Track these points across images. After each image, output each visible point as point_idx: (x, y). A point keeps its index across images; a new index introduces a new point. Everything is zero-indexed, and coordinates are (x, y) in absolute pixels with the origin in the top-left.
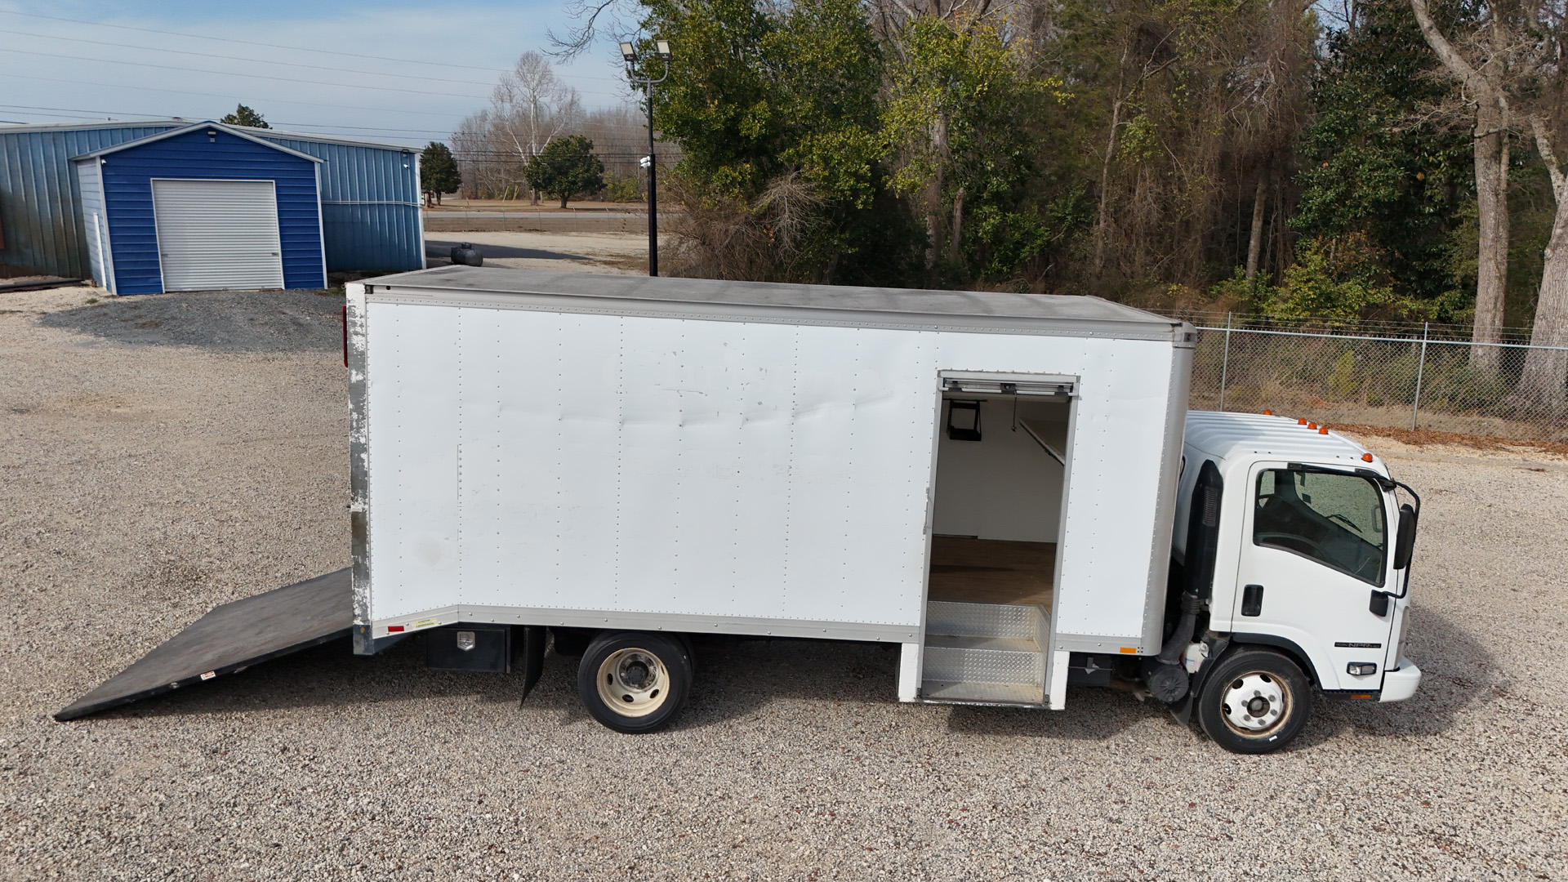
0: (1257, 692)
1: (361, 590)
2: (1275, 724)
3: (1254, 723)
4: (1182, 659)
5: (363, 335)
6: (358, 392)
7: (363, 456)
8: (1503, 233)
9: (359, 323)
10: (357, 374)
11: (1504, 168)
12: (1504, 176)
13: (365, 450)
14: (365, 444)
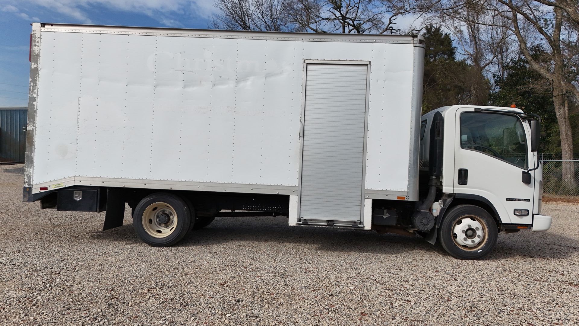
0: (469, 226)
1: (28, 169)
2: (480, 244)
3: (469, 242)
4: (431, 210)
5: (39, 46)
6: (34, 72)
7: (34, 103)
8: (570, 133)
9: (37, 41)
11: (566, 108)
12: (567, 111)
13: (35, 100)
14: (36, 97)
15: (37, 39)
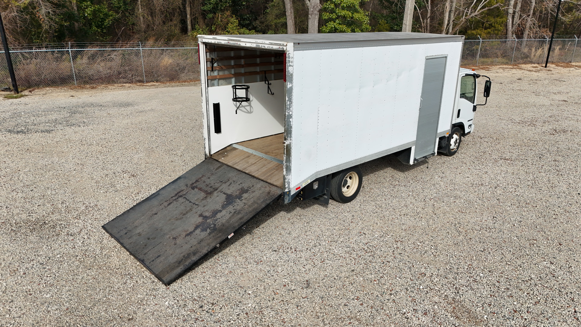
0: (456, 138)
1: (288, 177)
2: (457, 146)
3: (454, 147)
5: (292, 66)
6: (290, 92)
7: (291, 120)
9: (291, 61)
10: (290, 84)
13: (291, 117)
14: (292, 114)
15: (291, 59)
